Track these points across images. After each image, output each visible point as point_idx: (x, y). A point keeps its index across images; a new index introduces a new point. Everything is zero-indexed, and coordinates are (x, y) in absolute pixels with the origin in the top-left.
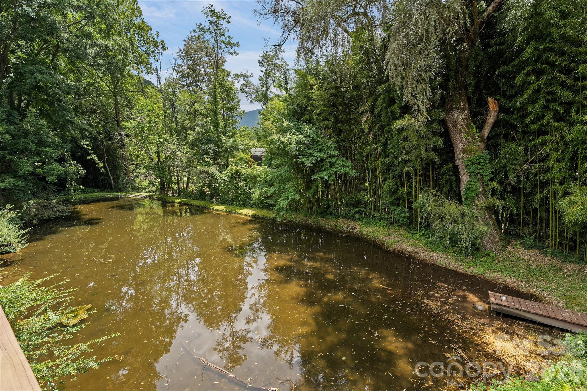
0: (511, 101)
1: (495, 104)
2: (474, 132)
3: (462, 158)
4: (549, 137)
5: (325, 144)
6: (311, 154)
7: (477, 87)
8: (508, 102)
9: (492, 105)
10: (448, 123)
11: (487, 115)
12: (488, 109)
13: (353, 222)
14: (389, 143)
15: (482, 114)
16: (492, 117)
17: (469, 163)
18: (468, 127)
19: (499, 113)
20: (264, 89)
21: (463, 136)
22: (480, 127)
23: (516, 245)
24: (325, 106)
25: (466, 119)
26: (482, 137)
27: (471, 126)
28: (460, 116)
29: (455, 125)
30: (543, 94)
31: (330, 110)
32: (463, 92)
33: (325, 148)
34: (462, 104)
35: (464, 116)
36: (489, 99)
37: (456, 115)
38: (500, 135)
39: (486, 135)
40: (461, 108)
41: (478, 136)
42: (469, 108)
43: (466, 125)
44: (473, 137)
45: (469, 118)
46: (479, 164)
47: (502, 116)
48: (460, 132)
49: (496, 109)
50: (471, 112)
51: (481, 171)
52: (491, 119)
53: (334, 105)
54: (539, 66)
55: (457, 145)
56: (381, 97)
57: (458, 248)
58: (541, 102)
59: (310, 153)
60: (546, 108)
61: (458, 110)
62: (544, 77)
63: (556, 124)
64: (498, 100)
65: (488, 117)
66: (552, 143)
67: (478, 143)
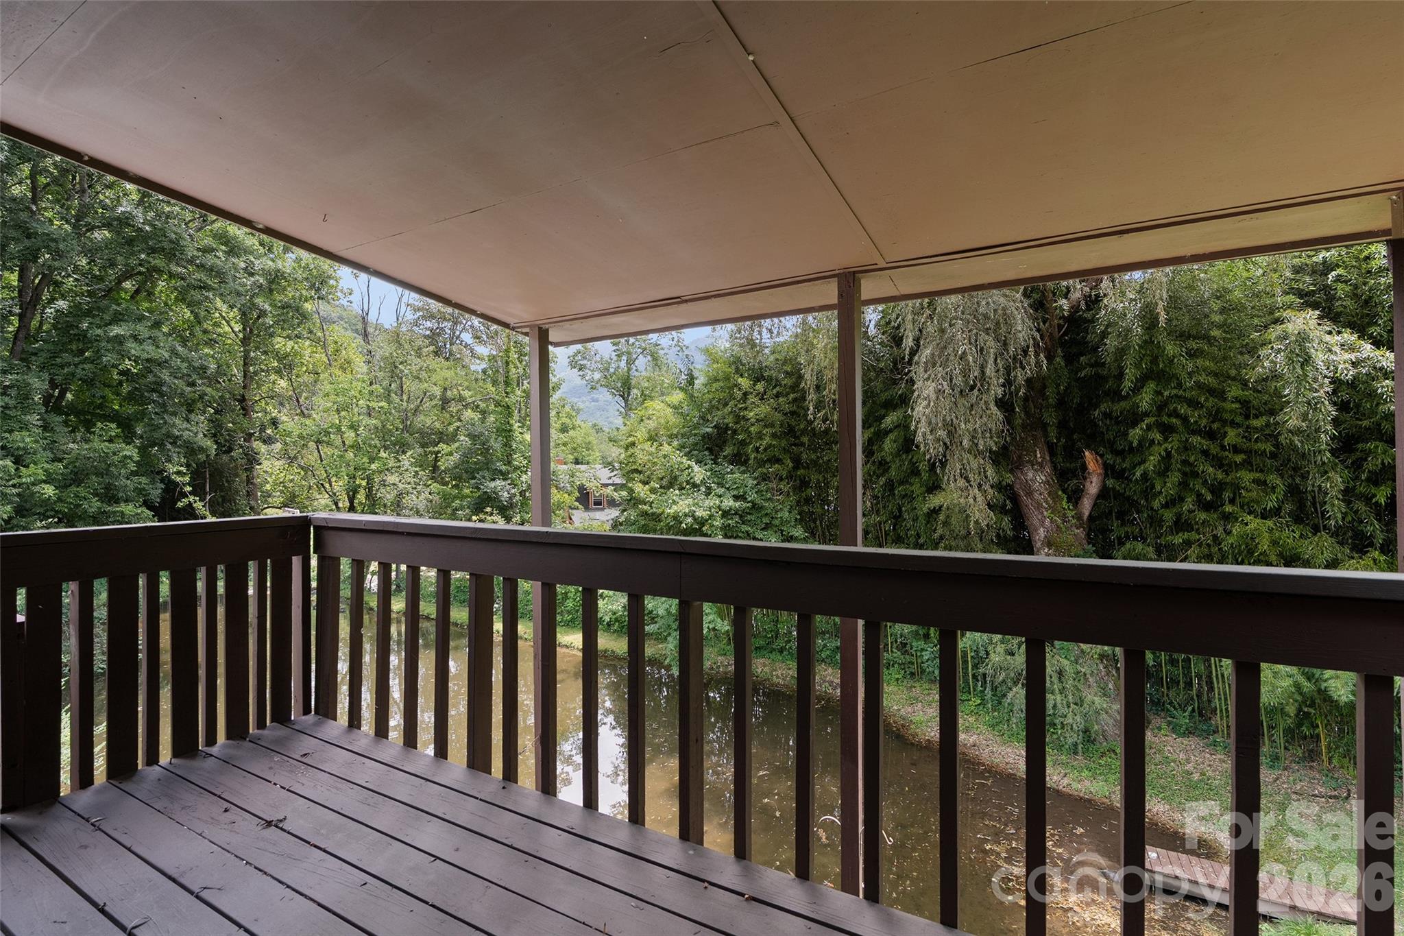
0: (1124, 461)
1: (1097, 462)
2: (1064, 509)
4: (1193, 536)
5: (777, 512)
6: (748, 535)
7: (1062, 425)
8: (1118, 460)
9: (1092, 464)
10: (1017, 487)
11: (1085, 479)
12: (1084, 467)
13: (830, 671)
14: (906, 516)
15: (1075, 476)
16: (1094, 485)
18: (1053, 499)
19: (1105, 478)
20: (623, 364)
21: (1045, 513)
22: (1075, 497)
23: (1160, 729)
24: (774, 436)
25: (1047, 482)
26: (1079, 517)
27: (1058, 496)
28: (1038, 477)
29: (1030, 494)
30: (1176, 465)
31: (784, 443)
32: (1039, 433)
33: (776, 522)
34: (1039, 456)
35: (1043, 478)
36: (1087, 453)
37: (1030, 475)
38: (1110, 513)
39: (1086, 513)
40: (1038, 463)
41: (1073, 517)
42: (1052, 462)
43: (1049, 494)
44: (1064, 518)
45: (1053, 480)
47: (1110, 483)
48: (1039, 506)
49: (1100, 471)
50: (1055, 468)
52: (1093, 487)
53: (791, 431)
54: (1165, 419)
55: (1036, 530)
56: (891, 436)
57: (1055, 736)
58: (1174, 478)
59: (747, 532)
60: (1184, 485)
61: (1033, 465)
62: (1175, 437)
63: (1202, 516)
64: (1102, 456)
65: (1088, 484)
66: (1200, 545)
67: (1074, 528)
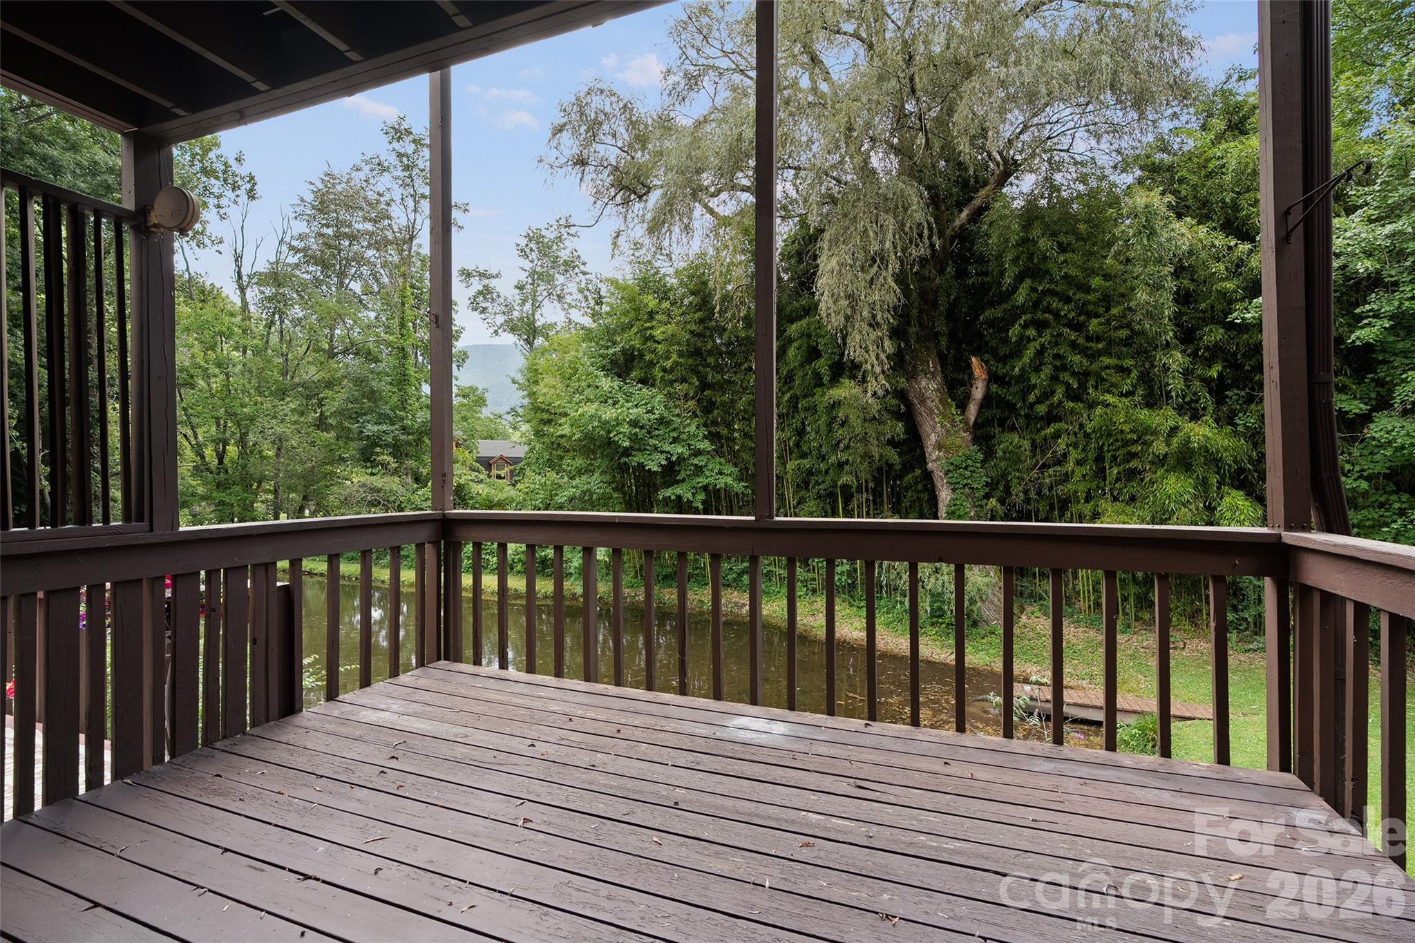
0: (1005, 365)
1: (982, 367)
2: (953, 414)
3: (938, 459)
4: (1062, 425)
5: (684, 428)
6: (656, 449)
7: (952, 337)
8: (1000, 366)
9: (977, 370)
10: (911, 395)
11: (972, 386)
12: (971, 375)
13: (736, 594)
14: (809, 429)
15: (963, 384)
16: (979, 389)
17: (951, 468)
18: (943, 405)
19: (989, 382)
20: (528, 306)
21: (937, 419)
22: (962, 406)
23: (1033, 613)
24: (681, 354)
25: (938, 390)
26: (966, 422)
27: (948, 404)
28: (930, 386)
29: (923, 401)
30: (1048, 358)
31: (690, 361)
32: (932, 345)
33: (684, 437)
34: (931, 365)
35: (935, 386)
36: (973, 359)
37: (924, 383)
38: (993, 420)
39: (972, 419)
40: (931, 372)
41: (960, 421)
42: (943, 373)
43: (940, 401)
44: (953, 423)
45: (944, 389)
46: (966, 468)
47: (994, 387)
48: (932, 411)
49: (984, 376)
50: (945, 377)
51: (969, 481)
52: (978, 392)
53: (696, 353)
54: (1039, 315)
55: (928, 436)
56: (796, 344)
57: (944, 626)
58: (1047, 371)
59: (655, 445)
60: (1054, 378)
61: (926, 374)
62: (1048, 331)
63: (1070, 405)
64: (986, 363)
65: (974, 389)
66: (1069, 434)
67: (961, 432)
